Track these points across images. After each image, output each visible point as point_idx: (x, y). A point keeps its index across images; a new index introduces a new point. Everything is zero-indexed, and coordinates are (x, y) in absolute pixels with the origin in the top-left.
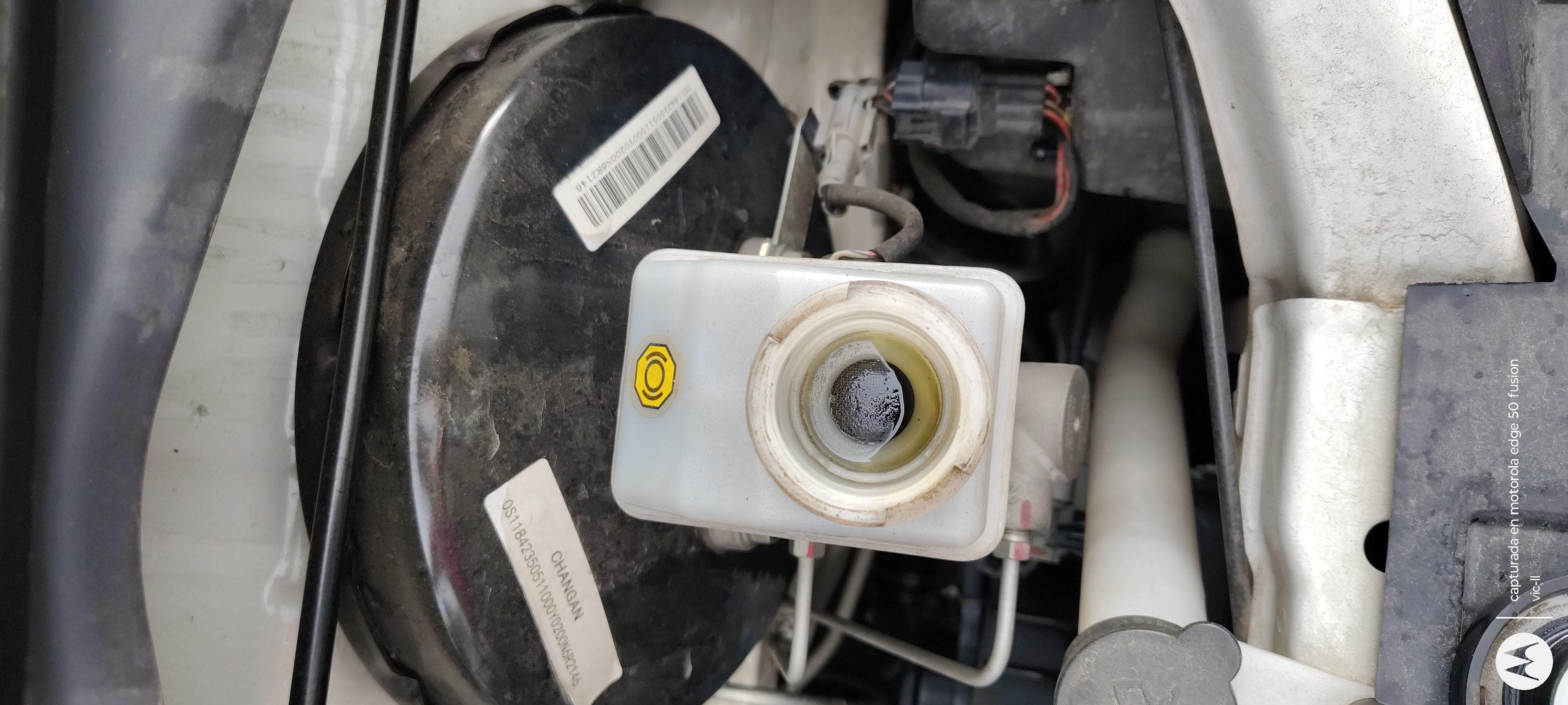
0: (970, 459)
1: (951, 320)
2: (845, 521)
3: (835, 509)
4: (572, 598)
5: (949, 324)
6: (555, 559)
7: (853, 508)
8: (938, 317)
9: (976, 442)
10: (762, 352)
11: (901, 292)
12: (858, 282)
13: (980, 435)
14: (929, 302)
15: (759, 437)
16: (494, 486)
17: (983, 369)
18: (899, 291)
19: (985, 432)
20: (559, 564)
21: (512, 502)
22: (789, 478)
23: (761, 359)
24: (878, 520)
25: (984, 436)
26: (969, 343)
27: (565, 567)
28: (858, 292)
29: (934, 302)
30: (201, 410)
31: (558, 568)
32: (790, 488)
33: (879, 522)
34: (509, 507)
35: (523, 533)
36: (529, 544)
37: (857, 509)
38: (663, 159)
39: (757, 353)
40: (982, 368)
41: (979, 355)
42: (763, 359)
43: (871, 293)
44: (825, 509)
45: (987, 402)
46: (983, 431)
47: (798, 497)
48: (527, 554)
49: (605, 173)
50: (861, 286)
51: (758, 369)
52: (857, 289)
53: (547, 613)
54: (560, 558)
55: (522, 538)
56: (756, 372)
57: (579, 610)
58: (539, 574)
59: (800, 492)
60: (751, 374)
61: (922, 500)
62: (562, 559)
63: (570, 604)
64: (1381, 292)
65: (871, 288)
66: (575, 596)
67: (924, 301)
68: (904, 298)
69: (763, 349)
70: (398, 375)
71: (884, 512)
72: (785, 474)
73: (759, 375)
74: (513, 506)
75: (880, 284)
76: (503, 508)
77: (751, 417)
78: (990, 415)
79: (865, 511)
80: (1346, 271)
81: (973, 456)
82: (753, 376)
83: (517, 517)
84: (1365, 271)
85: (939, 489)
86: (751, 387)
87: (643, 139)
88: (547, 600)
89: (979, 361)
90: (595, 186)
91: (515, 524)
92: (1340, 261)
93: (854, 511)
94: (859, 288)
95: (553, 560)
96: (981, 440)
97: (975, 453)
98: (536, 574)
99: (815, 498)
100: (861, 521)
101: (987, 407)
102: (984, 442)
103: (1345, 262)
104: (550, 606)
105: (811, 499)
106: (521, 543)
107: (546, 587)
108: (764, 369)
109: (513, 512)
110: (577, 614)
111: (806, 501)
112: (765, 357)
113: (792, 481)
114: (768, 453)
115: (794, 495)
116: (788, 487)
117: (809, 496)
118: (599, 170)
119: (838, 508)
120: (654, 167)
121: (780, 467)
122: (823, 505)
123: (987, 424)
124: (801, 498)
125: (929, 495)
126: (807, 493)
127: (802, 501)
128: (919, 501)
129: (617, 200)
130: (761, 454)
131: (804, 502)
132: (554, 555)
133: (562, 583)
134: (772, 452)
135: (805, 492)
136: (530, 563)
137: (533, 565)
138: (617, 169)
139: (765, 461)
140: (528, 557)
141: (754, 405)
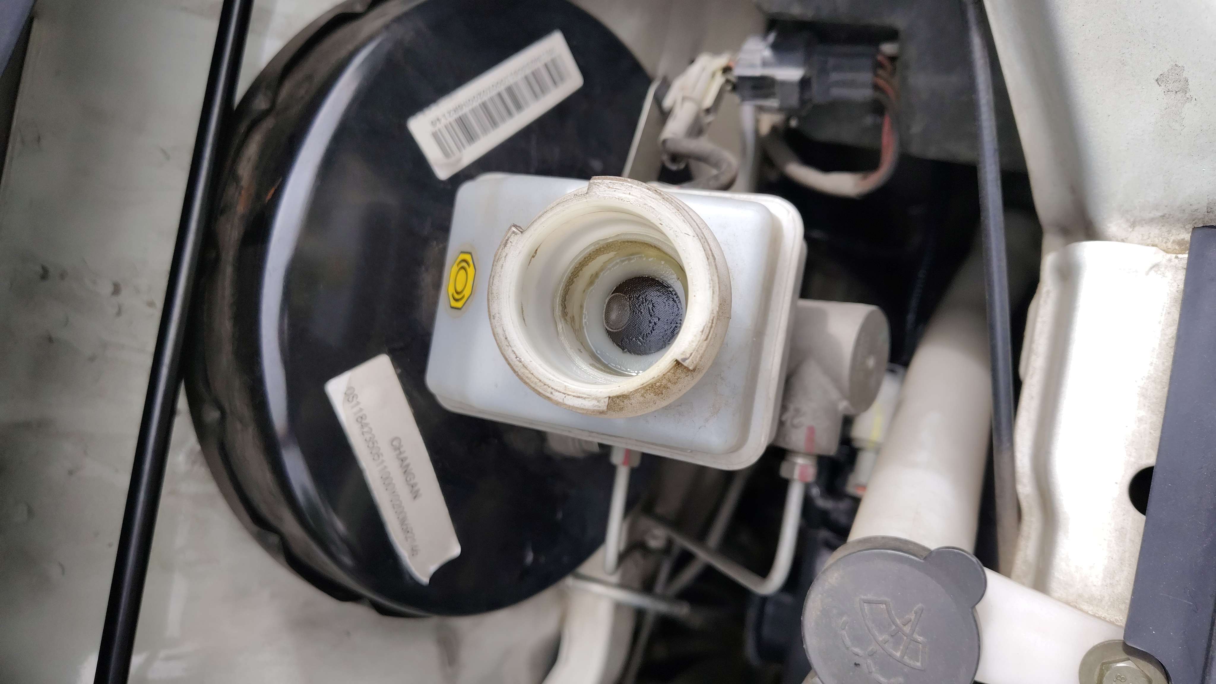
0: (691, 355)
1: (684, 217)
3: (561, 393)
4: (410, 480)
6: (395, 443)
7: (577, 395)
8: (672, 214)
10: (504, 242)
13: (702, 331)
14: (664, 199)
15: (496, 321)
16: (337, 372)
19: (708, 329)
20: (399, 449)
21: (354, 389)
22: (521, 362)
24: (600, 407)
25: (707, 333)
26: (700, 240)
27: (404, 452)
28: (597, 186)
29: (670, 199)
31: (398, 452)
32: (521, 371)
33: (601, 409)
34: (351, 394)
35: (364, 418)
36: (371, 429)
37: (580, 395)
38: (519, 107)
39: (501, 244)
40: (709, 264)
41: (710, 252)
42: (504, 249)
43: (609, 187)
44: (552, 393)
45: (713, 298)
46: (706, 327)
47: (527, 381)
48: (367, 436)
49: (460, 113)
50: (600, 181)
51: (500, 256)
52: (598, 184)
53: (387, 489)
54: (400, 444)
55: (363, 421)
56: (498, 260)
57: (417, 491)
58: (379, 456)
59: (530, 376)
60: (494, 261)
61: (652, 394)
62: (402, 443)
63: (408, 484)
65: (610, 182)
66: (414, 477)
67: (660, 198)
69: (507, 238)
71: (606, 400)
72: (517, 359)
73: (500, 263)
74: (356, 392)
76: (345, 394)
77: (490, 303)
78: (715, 312)
79: (589, 398)
81: (695, 352)
82: (495, 263)
83: (358, 403)
85: (669, 385)
87: (502, 88)
88: (387, 478)
89: (708, 259)
90: (450, 124)
91: (356, 409)
93: (577, 398)
95: (392, 445)
96: (704, 337)
97: (697, 348)
98: (376, 455)
99: (542, 382)
100: (584, 408)
101: (713, 306)
102: (706, 339)
104: (389, 484)
105: (539, 384)
106: (362, 426)
107: (385, 467)
108: (505, 257)
109: (355, 399)
110: (416, 495)
111: (535, 385)
112: (507, 245)
113: (523, 365)
114: (503, 338)
115: (524, 378)
116: (519, 370)
117: (538, 381)
118: (455, 110)
119: (563, 393)
120: (510, 114)
121: (513, 351)
122: (550, 390)
123: (711, 321)
124: (530, 381)
125: (659, 390)
126: (536, 377)
127: (531, 384)
128: (650, 396)
129: (471, 138)
130: (497, 337)
131: (533, 385)
132: (393, 440)
133: (401, 466)
134: (508, 336)
135: (534, 376)
136: (371, 445)
137: (373, 447)
138: (473, 111)
139: (500, 344)
140: (368, 439)
141: (494, 292)
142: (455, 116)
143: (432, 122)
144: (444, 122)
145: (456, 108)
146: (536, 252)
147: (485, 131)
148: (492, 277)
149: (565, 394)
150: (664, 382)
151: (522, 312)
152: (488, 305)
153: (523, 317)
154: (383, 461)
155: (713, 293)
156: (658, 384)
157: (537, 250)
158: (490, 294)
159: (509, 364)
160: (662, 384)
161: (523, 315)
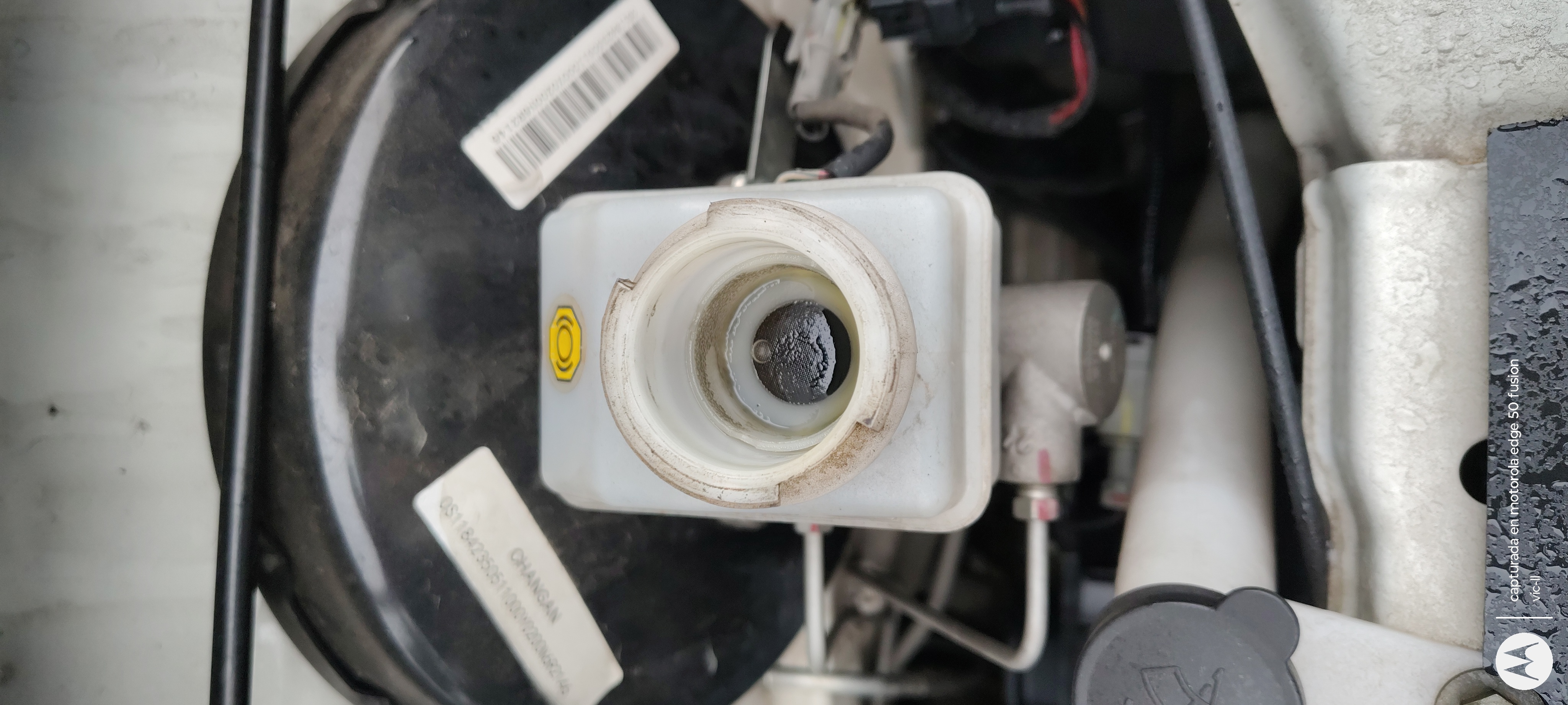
0: (875, 412)
1: (836, 238)
2: (730, 503)
3: (716, 488)
4: (543, 598)
5: (834, 243)
6: (515, 557)
7: (738, 487)
8: (820, 236)
9: (881, 390)
10: (611, 303)
11: (772, 208)
12: (720, 203)
14: (806, 218)
15: (618, 409)
16: (425, 482)
17: (882, 296)
18: (769, 208)
19: (892, 375)
20: (522, 562)
21: (452, 499)
22: (656, 454)
23: (612, 312)
24: (769, 499)
25: (891, 382)
26: (862, 265)
27: (530, 564)
28: (718, 215)
29: (814, 217)
30: (142, 426)
31: (521, 567)
32: (661, 467)
33: (771, 501)
34: (448, 505)
35: (470, 532)
36: (481, 544)
37: (742, 488)
38: (602, 95)
39: (608, 305)
40: (880, 294)
41: (876, 278)
42: (614, 311)
43: (735, 214)
44: (704, 490)
45: (890, 337)
46: (888, 375)
47: (671, 479)
48: (479, 555)
49: (528, 119)
50: (721, 207)
51: (609, 324)
52: (719, 212)
53: (515, 617)
54: (522, 556)
55: (470, 537)
56: (607, 328)
57: (555, 611)
59: (673, 471)
60: (602, 330)
61: (834, 468)
62: (525, 554)
63: (542, 604)
64: (1456, 144)
65: (734, 208)
66: (548, 595)
67: (801, 217)
68: (776, 216)
69: (613, 299)
70: (294, 370)
71: (775, 488)
72: (653, 452)
73: (611, 331)
74: (454, 502)
75: (747, 201)
76: (441, 506)
77: (606, 385)
78: (896, 353)
79: (752, 489)
80: (1407, 122)
81: (879, 408)
82: (604, 333)
83: (460, 515)
84: (1432, 119)
85: (854, 452)
86: (604, 348)
87: (574, 75)
88: (513, 602)
89: (876, 287)
90: (517, 135)
91: (458, 523)
92: (1397, 110)
93: (740, 490)
94: (720, 210)
95: (512, 559)
96: (887, 387)
97: (880, 404)
98: (494, 576)
99: (691, 479)
100: (749, 502)
101: (891, 344)
103: (1405, 111)
104: (518, 609)
105: (686, 480)
106: (470, 543)
107: (509, 589)
108: (616, 324)
109: (454, 511)
110: (553, 616)
111: (681, 483)
112: (615, 308)
113: (662, 460)
114: (631, 428)
115: (666, 476)
116: (658, 467)
117: (684, 476)
118: (521, 116)
119: (719, 488)
120: (591, 106)
121: (646, 443)
122: (701, 486)
123: (893, 366)
124: (674, 479)
125: (842, 461)
126: (681, 473)
127: (676, 482)
128: (832, 470)
129: (546, 147)
130: (622, 429)
131: (679, 484)
132: (512, 554)
133: (529, 584)
134: (635, 425)
135: (679, 471)
136: (485, 564)
137: (489, 567)
138: (544, 113)
139: (628, 437)
140: (480, 558)
141: (609, 370)
142: (522, 124)
143: (494, 138)
144: (508, 134)
145: (522, 114)
146: (654, 309)
147: (563, 135)
148: (603, 352)
149: (721, 488)
150: (846, 449)
151: (650, 389)
152: (604, 388)
153: (652, 395)
154: (505, 582)
155: (890, 328)
156: (839, 453)
157: (655, 306)
158: (604, 373)
159: (643, 460)
160: (844, 452)
161: (651, 391)
